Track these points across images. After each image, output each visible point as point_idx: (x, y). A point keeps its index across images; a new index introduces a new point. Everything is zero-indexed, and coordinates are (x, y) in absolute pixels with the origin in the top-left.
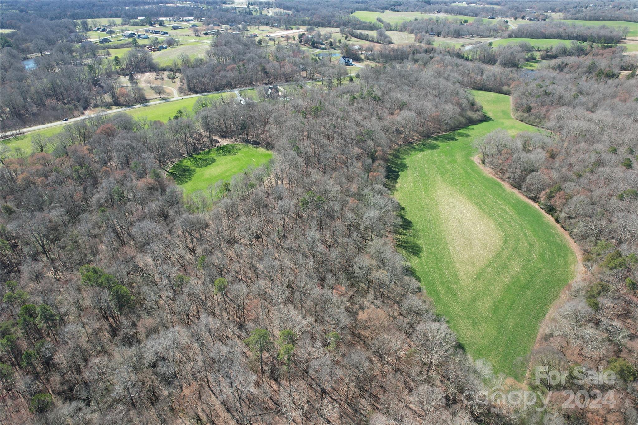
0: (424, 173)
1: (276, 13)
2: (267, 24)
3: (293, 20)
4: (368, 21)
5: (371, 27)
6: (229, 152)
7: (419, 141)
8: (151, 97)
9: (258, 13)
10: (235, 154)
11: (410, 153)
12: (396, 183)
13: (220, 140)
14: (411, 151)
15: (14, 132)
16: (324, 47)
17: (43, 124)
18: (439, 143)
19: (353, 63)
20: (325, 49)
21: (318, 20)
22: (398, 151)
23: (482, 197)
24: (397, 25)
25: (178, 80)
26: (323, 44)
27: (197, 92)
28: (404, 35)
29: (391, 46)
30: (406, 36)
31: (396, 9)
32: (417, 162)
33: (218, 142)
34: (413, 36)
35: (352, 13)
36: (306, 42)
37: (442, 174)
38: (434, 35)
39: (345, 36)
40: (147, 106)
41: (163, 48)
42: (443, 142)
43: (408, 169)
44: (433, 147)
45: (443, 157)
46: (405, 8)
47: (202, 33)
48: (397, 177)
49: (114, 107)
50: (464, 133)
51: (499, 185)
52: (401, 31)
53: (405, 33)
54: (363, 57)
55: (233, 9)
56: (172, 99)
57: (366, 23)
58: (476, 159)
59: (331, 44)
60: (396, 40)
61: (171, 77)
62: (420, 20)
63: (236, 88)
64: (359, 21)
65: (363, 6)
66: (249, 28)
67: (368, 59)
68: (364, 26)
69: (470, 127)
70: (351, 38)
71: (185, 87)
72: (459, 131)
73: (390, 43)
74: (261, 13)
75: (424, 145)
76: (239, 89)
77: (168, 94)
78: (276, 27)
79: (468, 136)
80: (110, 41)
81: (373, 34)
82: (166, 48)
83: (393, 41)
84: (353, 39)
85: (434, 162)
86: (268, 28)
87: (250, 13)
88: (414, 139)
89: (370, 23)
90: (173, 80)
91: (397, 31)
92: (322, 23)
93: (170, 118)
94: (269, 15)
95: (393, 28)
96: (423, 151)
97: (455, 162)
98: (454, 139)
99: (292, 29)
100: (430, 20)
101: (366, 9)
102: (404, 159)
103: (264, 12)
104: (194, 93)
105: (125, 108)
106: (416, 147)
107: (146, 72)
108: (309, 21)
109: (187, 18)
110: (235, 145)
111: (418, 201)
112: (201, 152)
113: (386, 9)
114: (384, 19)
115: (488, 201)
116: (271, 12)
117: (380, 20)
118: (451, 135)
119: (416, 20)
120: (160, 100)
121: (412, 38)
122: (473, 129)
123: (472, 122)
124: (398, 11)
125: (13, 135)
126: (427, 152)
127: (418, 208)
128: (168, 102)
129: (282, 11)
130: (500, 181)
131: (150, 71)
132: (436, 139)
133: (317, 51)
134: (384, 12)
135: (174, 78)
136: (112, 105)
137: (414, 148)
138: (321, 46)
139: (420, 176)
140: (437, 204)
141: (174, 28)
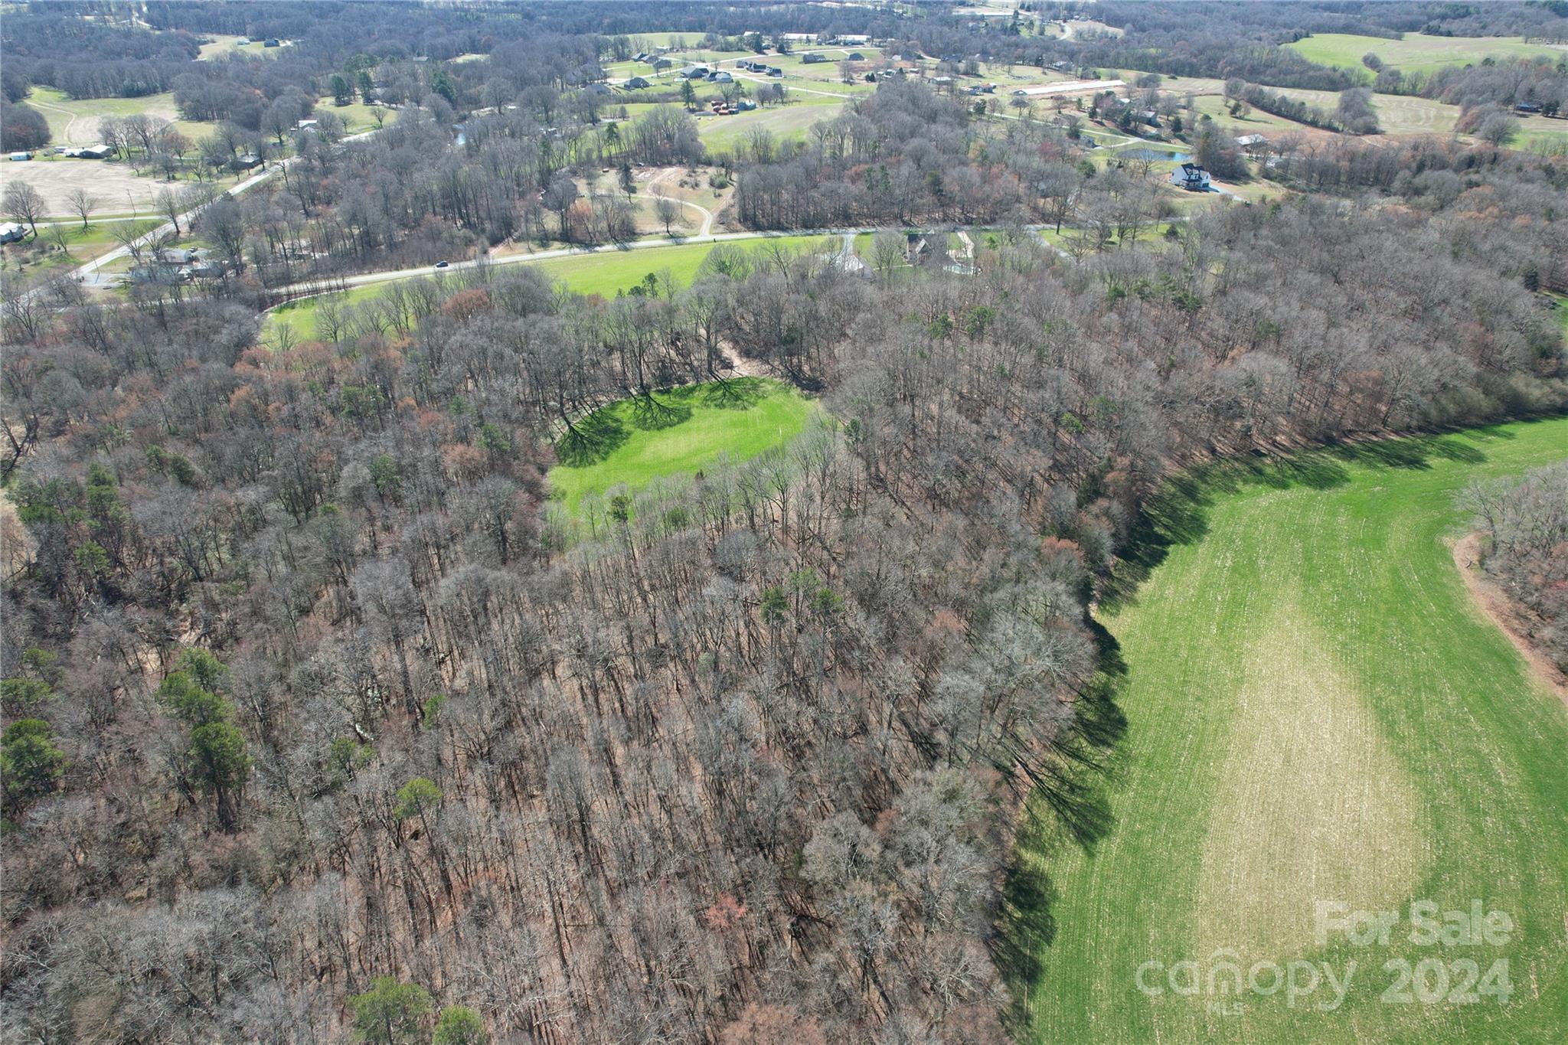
0: (1252, 562)
1: (1080, 34)
2: (1038, 63)
3: (1113, 53)
4: (1329, 63)
5: (1332, 81)
6: (737, 398)
7: (1288, 451)
8: (648, 229)
9: (1036, 30)
10: (745, 408)
11: (1239, 485)
12: (1145, 577)
13: (737, 362)
14: (1246, 482)
15: (333, 283)
16: (1153, 131)
17: (397, 269)
18: (1353, 469)
19: (1214, 184)
20: (1158, 138)
21: (1181, 57)
22: (1202, 474)
23: (1418, 690)
24: (1418, 77)
25: (728, 193)
26: (1157, 126)
27: (756, 227)
28: (1430, 108)
29: (1368, 140)
30: (1433, 113)
31: (1444, 27)
32: (1246, 519)
33: (729, 366)
34: (1456, 112)
35: (1296, 38)
36: (1108, 115)
37: (1310, 578)
38: (1536, 111)
39: (1232, 103)
40: (626, 249)
41: (746, 108)
42: (1370, 466)
43: (1207, 538)
44: (1324, 480)
45: (1341, 519)
46: (1476, 25)
47: (864, 75)
48: (1158, 558)
49: (557, 244)
50: (1464, 448)
51: (1508, 661)
52: (1428, 95)
53: (1437, 103)
54: (1254, 168)
55: (974, 18)
56: (691, 240)
57: (1320, 69)
58: (1462, 547)
59: (1177, 126)
60: (1394, 124)
61: (717, 182)
62: (1502, 63)
63: (856, 225)
64: (1303, 62)
65: (1341, 18)
66: (982, 68)
67: (1267, 175)
68: (1311, 78)
69: (1505, 428)
70: (1248, 112)
71: (735, 211)
72: (1453, 437)
73: (1371, 130)
74: (1042, 33)
75: (1298, 468)
76: (862, 230)
77: (689, 225)
78: (1059, 69)
79: (1477, 458)
80: (647, 85)
81: (1327, 102)
82: (753, 108)
83: (1382, 127)
84: (1256, 113)
85: (1303, 532)
86: (1035, 72)
87: (1014, 30)
88: (1274, 443)
89: (1334, 69)
90: (718, 191)
91: (1414, 94)
92: (1192, 66)
93: (620, 292)
94: (1063, 37)
95: (1404, 86)
96: (1284, 486)
97: (1379, 543)
98: (1415, 463)
99: (1098, 78)
100: (1540, 62)
101: (1347, 29)
102: (1209, 503)
103: (1051, 30)
104: (749, 229)
105: (577, 250)
106: (1269, 471)
107: (670, 164)
108: (1155, 58)
109: (850, 38)
110: (763, 381)
111: (1184, 653)
112: (676, 386)
113: (1413, 27)
114: (1385, 59)
115: (1432, 713)
116: (1068, 33)
117: (1372, 62)
118: (1410, 448)
119: (1487, 62)
120: (665, 238)
121: (1451, 118)
122: (1510, 436)
123: (1521, 411)
124: (1449, 34)
125: (330, 289)
126: (1299, 493)
127: (1169, 678)
128: (678, 244)
129: (1099, 27)
130: (1518, 645)
131: (680, 163)
132: (1349, 454)
133: (1133, 140)
134: (1399, 38)
135: (722, 186)
136: (555, 239)
137: (1259, 472)
138: (1148, 128)
139: (1234, 569)
140: (1239, 682)
141: (808, 60)
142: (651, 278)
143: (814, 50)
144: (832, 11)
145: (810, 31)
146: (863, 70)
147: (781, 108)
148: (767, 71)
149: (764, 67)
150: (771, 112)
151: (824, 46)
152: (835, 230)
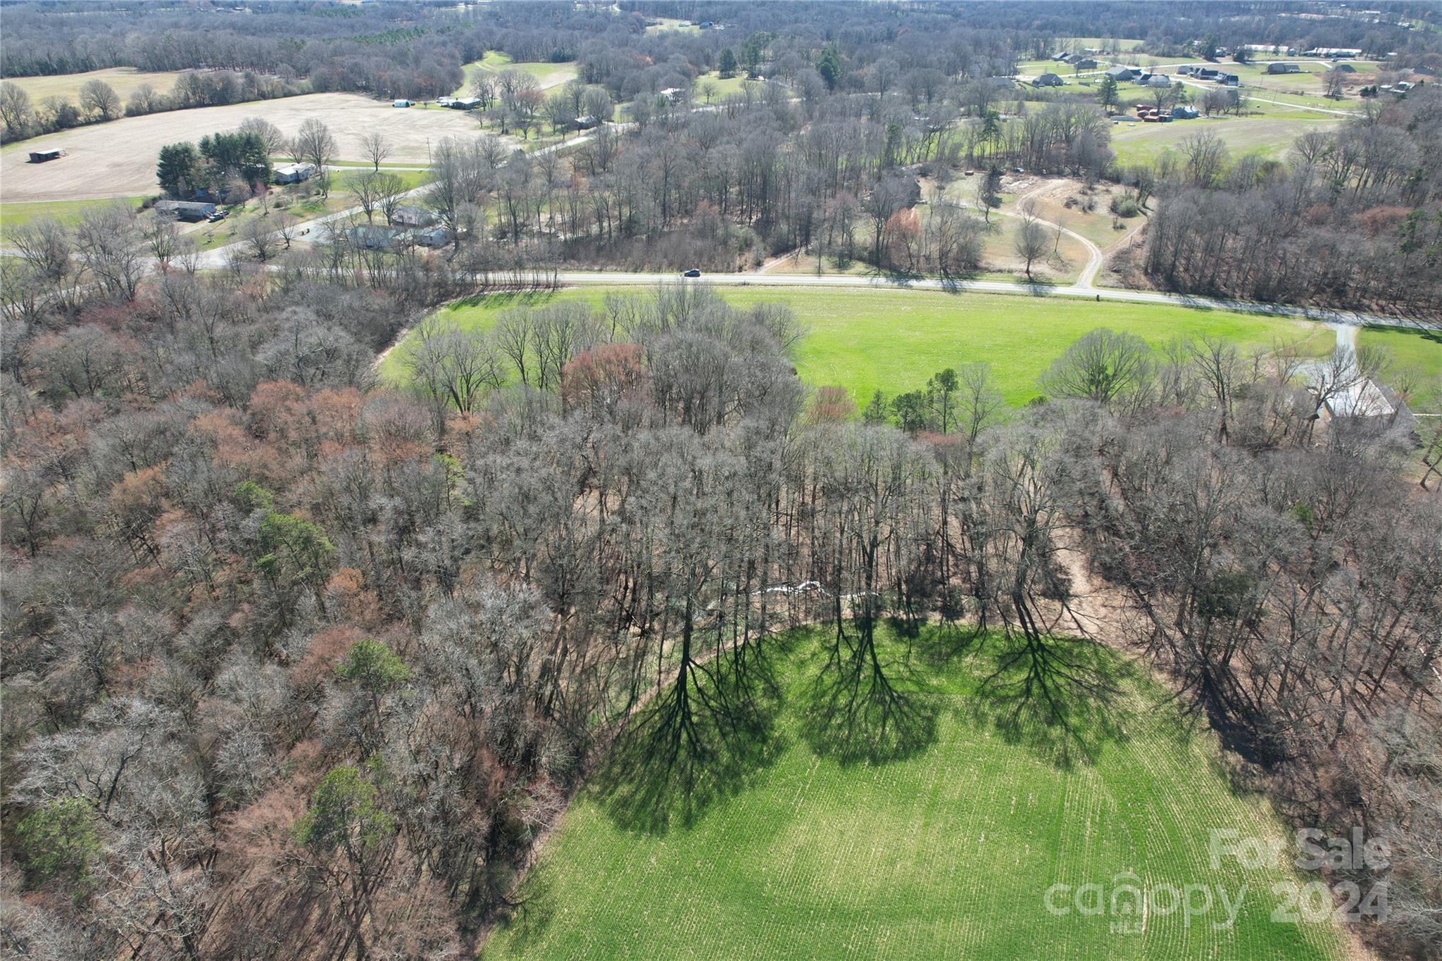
6: (1056, 714)
8: (999, 263)
10: (1065, 763)
13: (1080, 582)
15: (543, 277)
17: (635, 271)
25: (1135, 226)
27: (1171, 285)
33: (1059, 591)
40: (955, 291)
41: (1183, 115)
47: (1358, 89)
49: (860, 267)
56: (1060, 290)
61: (1123, 207)
63: (1358, 308)
71: (1142, 255)
76: (1368, 318)
77: (1063, 265)
80: (1060, 83)
82: (1195, 116)
90: (1121, 221)
93: (878, 396)
104: (1158, 288)
105: (882, 280)
107: (1060, 174)
109: (1334, 50)
110: (1126, 670)
112: (935, 618)
120: (1020, 281)
125: (537, 285)
128: (1038, 295)
131: (1075, 174)
135: (1129, 213)
136: (861, 259)
141: (1272, 70)
142: (947, 379)
143: (1283, 59)
144: (1312, 22)
145: (1277, 42)
146: (1356, 83)
147: (1235, 119)
148: (1219, 77)
149: (1215, 73)
150: (1219, 122)
151: (1297, 57)
152: (1314, 312)
